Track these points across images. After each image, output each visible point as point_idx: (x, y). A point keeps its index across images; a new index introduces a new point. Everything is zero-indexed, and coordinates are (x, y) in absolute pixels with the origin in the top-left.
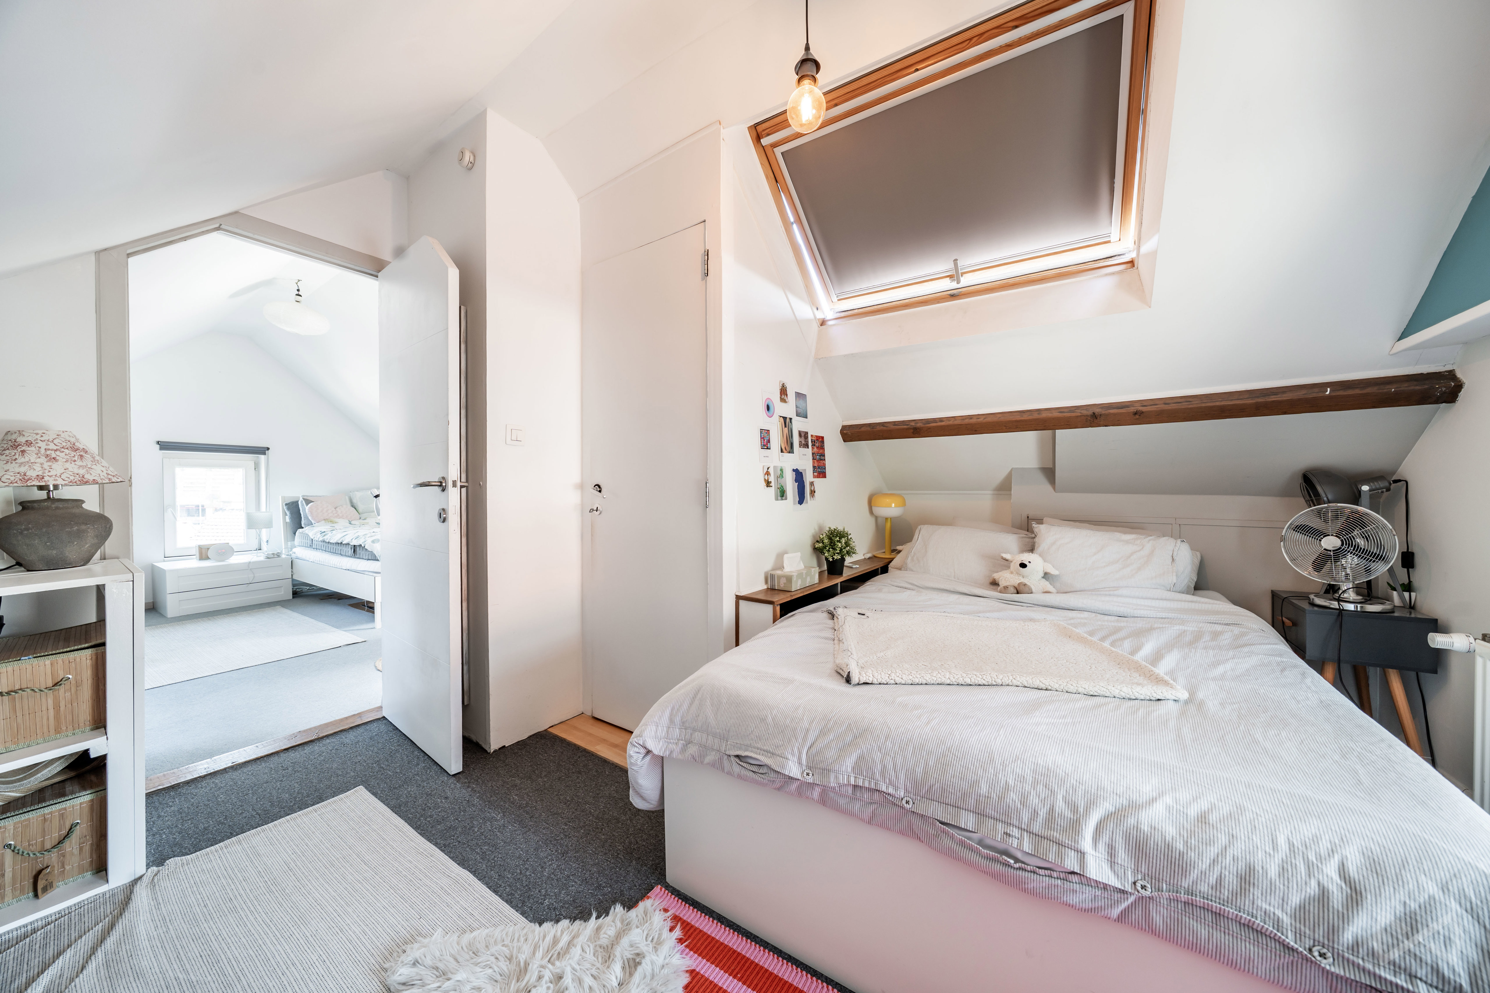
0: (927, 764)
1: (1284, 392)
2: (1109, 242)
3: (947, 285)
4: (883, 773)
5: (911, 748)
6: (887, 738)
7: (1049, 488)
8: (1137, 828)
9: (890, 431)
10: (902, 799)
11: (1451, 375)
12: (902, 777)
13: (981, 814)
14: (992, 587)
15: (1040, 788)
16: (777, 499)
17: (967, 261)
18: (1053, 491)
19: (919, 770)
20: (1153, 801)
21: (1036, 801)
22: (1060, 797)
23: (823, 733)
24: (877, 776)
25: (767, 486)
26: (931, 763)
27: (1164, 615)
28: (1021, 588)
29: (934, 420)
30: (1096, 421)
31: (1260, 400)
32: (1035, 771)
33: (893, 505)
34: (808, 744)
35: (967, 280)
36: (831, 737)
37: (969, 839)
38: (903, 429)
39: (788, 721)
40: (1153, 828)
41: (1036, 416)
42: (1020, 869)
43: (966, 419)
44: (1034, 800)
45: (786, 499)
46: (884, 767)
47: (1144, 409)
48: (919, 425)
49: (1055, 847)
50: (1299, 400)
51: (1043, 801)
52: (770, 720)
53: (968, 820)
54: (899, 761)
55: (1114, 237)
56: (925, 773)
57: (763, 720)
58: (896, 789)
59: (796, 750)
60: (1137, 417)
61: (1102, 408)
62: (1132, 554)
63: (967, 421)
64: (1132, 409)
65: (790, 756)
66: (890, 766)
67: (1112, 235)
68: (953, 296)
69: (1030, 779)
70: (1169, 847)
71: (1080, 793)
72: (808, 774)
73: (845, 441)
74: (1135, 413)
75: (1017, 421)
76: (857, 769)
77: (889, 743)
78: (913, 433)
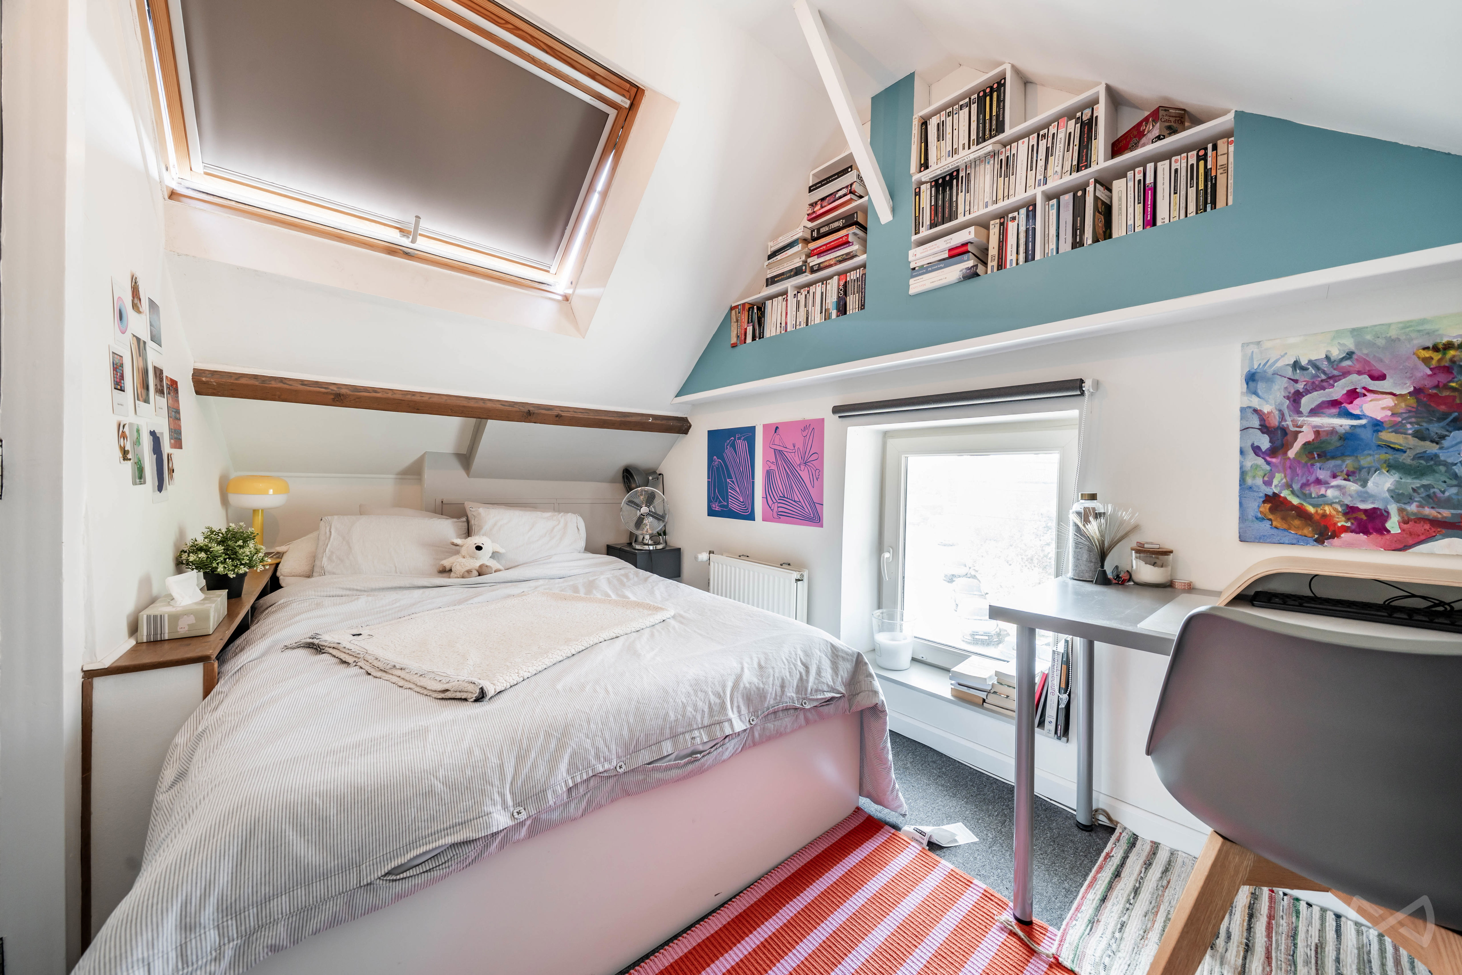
0: (628, 723)
1: (632, 416)
2: (548, 271)
3: (393, 236)
4: (597, 756)
5: (611, 719)
6: (589, 723)
7: (462, 473)
8: (745, 687)
9: (296, 392)
10: (616, 768)
11: (684, 420)
12: (613, 747)
13: (674, 736)
14: (441, 575)
15: (699, 693)
16: (134, 483)
17: (427, 225)
18: (466, 475)
19: (625, 732)
20: (742, 669)
21: (701, 703)
22: (710, 693)
23: (520, 759)
24: (593, 762)
25: (124, 459)
26: (631, 721)
27: (587, 570)
28: (484, 569)
29: (366, 389)
30: (529, 418)
31: (623, 419)
32: (691, 686)
33: (271, 491)
34: (509, 779)
35: (422, 244)
36: (533, 755)
37: (670, 761)
38: (319, 392)
39: (468, 772)
40: (750, 683)
41: (481, 404)
42: (703, 756)
43: (407, 394)
44: (700, 704)
45: (145, 483)
46: (597, 749)
47: (563, 414)
48: (344, 391)
49: (718, 726)
50: (639, 422)
51: (704, 702)
52: (439, 786)
53: (667, 747)
54: (607, 736)
55: (553, 270)
56: (631, 731)
57: (430, 793)
58: (610, 762)
59: (497, 797)
60: (557, 419)
61: (534, 407)
62: (553, 528)
63: (409, 397)
64: (555, 413)
65: (491, 809)
66: (601, 745)
67: (552, 268)
68: (392, 250)
69: (692, 692)
70: (758, 689)
71: (717, 683)
72: (519, 813)
73: (198, 393)
74: (557, 416)
75: (464, 407)
76: (572, 767)
77: (593, 726)
78: (333, 399)
